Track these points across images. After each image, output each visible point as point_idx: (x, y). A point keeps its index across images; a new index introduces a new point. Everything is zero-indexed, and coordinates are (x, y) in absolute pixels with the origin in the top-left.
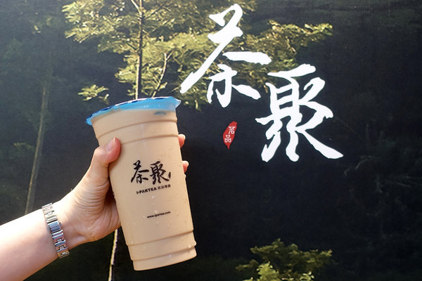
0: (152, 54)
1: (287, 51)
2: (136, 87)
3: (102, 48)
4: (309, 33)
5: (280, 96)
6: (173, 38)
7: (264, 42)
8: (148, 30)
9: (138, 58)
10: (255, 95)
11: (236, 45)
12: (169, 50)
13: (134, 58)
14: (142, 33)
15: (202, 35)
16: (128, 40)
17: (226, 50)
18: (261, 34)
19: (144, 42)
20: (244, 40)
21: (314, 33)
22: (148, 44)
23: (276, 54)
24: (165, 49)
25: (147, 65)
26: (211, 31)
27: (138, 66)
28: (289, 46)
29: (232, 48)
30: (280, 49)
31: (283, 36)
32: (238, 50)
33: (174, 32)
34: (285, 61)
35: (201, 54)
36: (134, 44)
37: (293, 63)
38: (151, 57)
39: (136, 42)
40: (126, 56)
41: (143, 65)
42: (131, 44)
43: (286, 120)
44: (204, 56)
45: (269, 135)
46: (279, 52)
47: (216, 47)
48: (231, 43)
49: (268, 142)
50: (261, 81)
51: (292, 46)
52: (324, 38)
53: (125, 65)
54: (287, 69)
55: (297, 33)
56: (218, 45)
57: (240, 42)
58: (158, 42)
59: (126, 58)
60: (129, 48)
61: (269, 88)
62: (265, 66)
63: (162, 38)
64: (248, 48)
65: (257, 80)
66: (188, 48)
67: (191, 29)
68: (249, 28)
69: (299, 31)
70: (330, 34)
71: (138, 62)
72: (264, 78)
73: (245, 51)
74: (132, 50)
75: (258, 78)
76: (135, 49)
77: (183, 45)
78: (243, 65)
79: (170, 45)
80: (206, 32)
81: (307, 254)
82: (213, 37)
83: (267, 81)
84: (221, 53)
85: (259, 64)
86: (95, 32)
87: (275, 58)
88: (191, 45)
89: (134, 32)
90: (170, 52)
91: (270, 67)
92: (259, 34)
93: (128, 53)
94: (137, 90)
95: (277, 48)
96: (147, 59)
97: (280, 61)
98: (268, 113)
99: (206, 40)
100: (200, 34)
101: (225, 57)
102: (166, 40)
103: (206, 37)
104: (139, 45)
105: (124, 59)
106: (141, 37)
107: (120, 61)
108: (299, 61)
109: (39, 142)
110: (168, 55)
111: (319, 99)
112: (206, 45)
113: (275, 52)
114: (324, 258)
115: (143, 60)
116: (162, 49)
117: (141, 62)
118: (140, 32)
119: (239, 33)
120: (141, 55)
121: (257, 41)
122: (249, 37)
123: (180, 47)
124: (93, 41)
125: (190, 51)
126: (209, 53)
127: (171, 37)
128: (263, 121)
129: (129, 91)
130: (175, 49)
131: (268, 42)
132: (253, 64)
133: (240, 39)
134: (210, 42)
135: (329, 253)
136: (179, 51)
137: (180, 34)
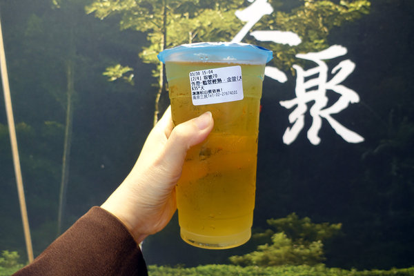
0: (177, 32)
1: (318, 31)
2: (160, 68)
3: (124, 25)
4: (344, 11)
5: (306, 79)
6: (199, 15)
7: (295, 20)
8: (172, 5)
9: (162, 36)
10: (281, 77)
11: (264, 24)
12: (194, 28)
13: (157, 37)
14: (166, 10)
15: (230, 12)
16: (152, 17)
17: (254, 29)
18: (293, 11)
19: (168, 20)
20: (274, 19)
21: (350, 10)
22: (172, 21)
23: (307, 34)
24: (190, 27)
25: (171, 44)
26: (239, 7)
27: (162, 45)
28: (321, 25)
29: (260, 27)
30: (311, 29)
31: (316, 13)
32: (267, 29)
33: (200, 8)
34: (316, 41)
35: (227, 33)
36: (157, 21)
37: (324, 43)
38: (176, 35)
39: (160, 19)
40: (150, 34)
41: (168, 44)
42: (155, 21)
43: (310, 104)
44: (230, 35)
45: (292, 118)
46: (310, 32)
47: (243, 26)
48: (260, 21)
49: (291, 125)
50: (288, 63)
51: (325, 25)
52: (359, 17)
53: (148, 44)
54: (316, 51)
55: (331, 11)
56: (246, 23)
57: (268, 20)
58: (183, 19)
59: (150, 37)
60: (152, 25)
61: (295, 71)
62: (293, 47)
63: (187, 14)
64: (278, 27)
65: (284, 62)
66: (215, 26)
67: (217, 5)
68: (280, 4)
69: (333, 8)
70: (366, 12)
71: (162, 41)
72: (292, 60)
73: (274, 30)
74: (156, 28)
75: (286, 59)
76: (159, 27)
77: (209, 23)
78: (271, 46)
79: (196, 23)
80: (234, 9)
81: (318, 226)
82: (241, 14)
83: (295, 63)
84: (249, 33)
85: (287, 45)
86: (117, 8)
87: (306, 39)
88: (217, 23)
89: (157, 7)
90: (195, 30)
91: (299, 49)
92: (290, 12)
93: (152, 31)
94: (162, 70)
95: (308, 28)
96: (171, 38)
97: (310, 41)
98: (292, 95)
99: (234, 18)
100: (228, 10)
101: (253, 37)
102: (191, 17)
103: (233, 15)
104: (163, 22)
105: (148, 38)
106: (165, 14)
107: (143, 40)
108: (330, 42)
109: (68, 121)
110: (193, 34)
111: (347, 83)
112: (233, 23)
113: (306, 32)
114: (334, 230)
115: (168, 39)
116: (187, 27)
117: (165, 42)
118: (163, 8)
119: (269, 10)
120: (165, 33)
121: (287, 20)
122: (279, 14)
123: (205, 25)
124: (115, 18)
125: (216, 29)
126: (236, 31)
127: (196, 14)
128: (287, 104)
129: (154, 72)
130: (201, 28)
131: (299, 20)
132: (281, 45)
133: (269, 17)
134: (237, 21)
135: (338, 226)
136: (205, 30)
137: (206, 11)
